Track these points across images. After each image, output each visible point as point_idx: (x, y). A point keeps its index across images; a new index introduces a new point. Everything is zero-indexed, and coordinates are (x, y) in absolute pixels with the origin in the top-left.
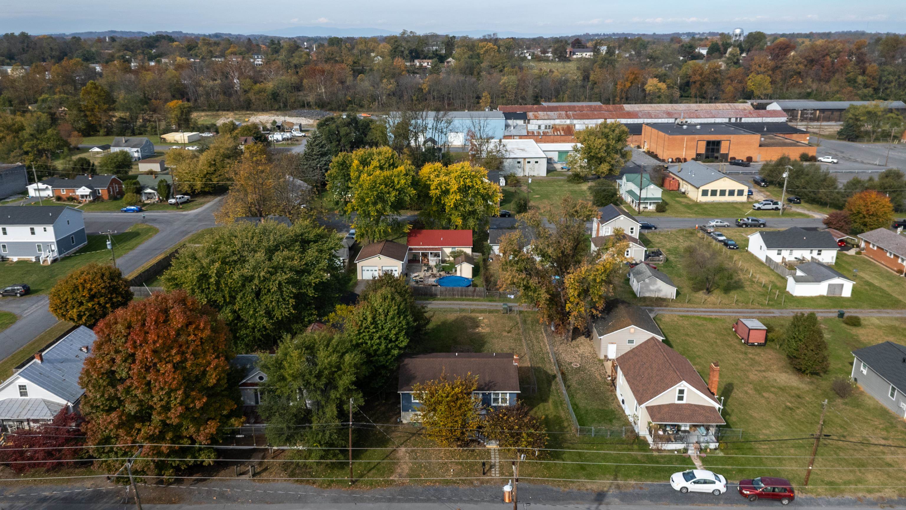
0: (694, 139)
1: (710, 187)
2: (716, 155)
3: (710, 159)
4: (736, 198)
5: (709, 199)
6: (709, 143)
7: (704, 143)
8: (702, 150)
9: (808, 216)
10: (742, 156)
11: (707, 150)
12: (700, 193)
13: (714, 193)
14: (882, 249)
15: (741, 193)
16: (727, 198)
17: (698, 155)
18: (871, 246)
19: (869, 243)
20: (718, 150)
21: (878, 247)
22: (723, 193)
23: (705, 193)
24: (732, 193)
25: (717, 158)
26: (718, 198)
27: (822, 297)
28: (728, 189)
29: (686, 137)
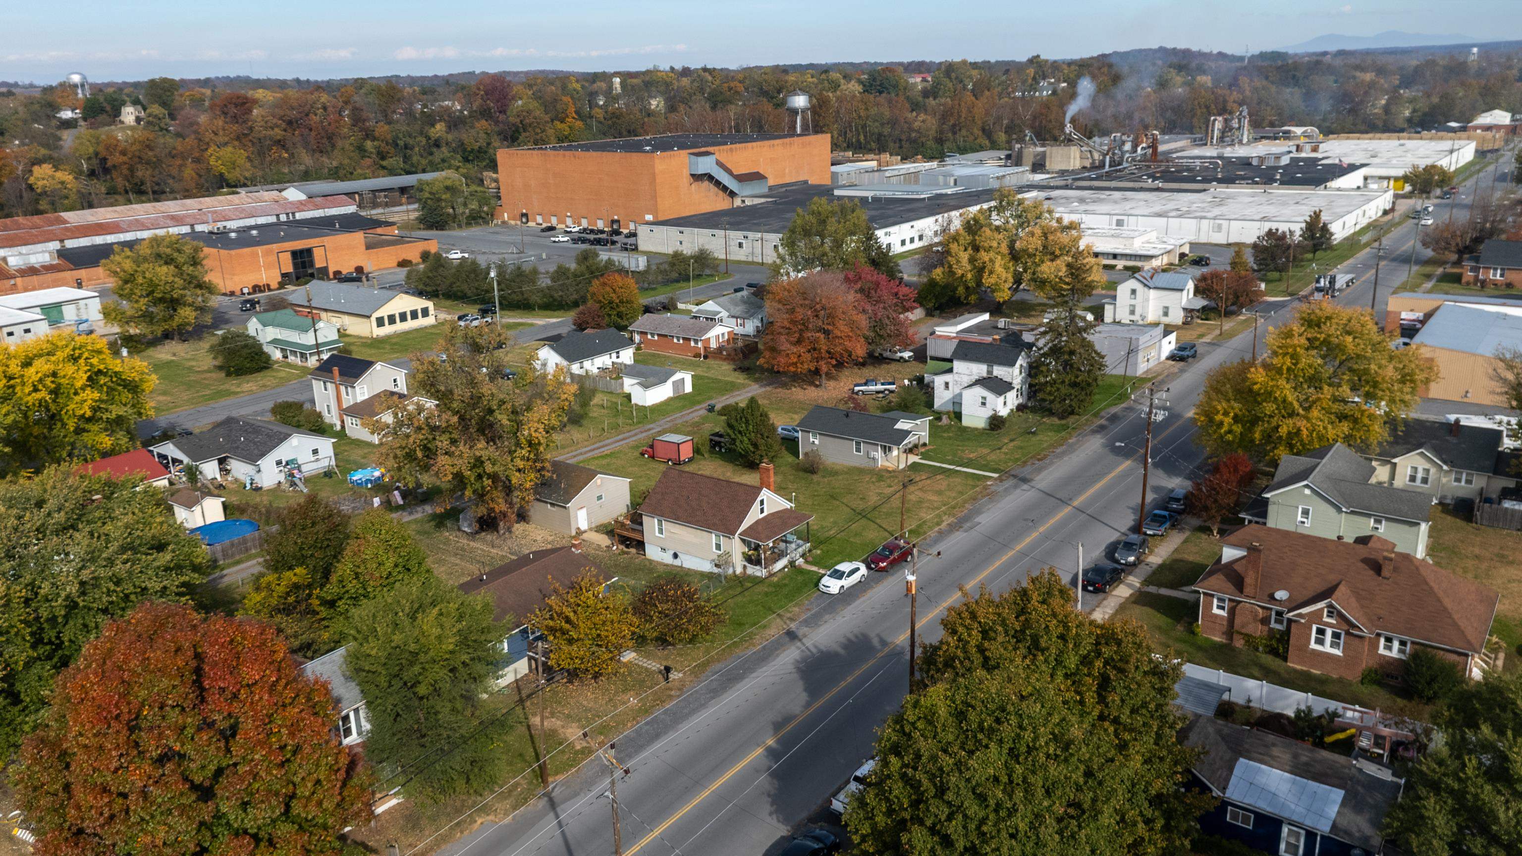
0: (271, 251)
1: (384, 312)
2: (310, 271)
3: (303, 280)
4: (421, 322)
5: (388, 330)
6: (295, 254)
7: (288, 255)
8: (289, 268)
9: (532, 325)
10: (347, 269)
11: (295, 265)
12: (374, 324)
13: (392, 319)
14: (666, 336)
15: (425, 312)
16: (410, 324)
17: (284, 275)
18: (649, 337)
19: (646, 333)
20: (312, 264)
21: (659, 335)
22: (403, 317)
23: (380, 322)
24: (414, 315)
25: (312, 276)
26: (400, 327)
27: (670, 400)
28: (408, 310)
29: (260, 250)
